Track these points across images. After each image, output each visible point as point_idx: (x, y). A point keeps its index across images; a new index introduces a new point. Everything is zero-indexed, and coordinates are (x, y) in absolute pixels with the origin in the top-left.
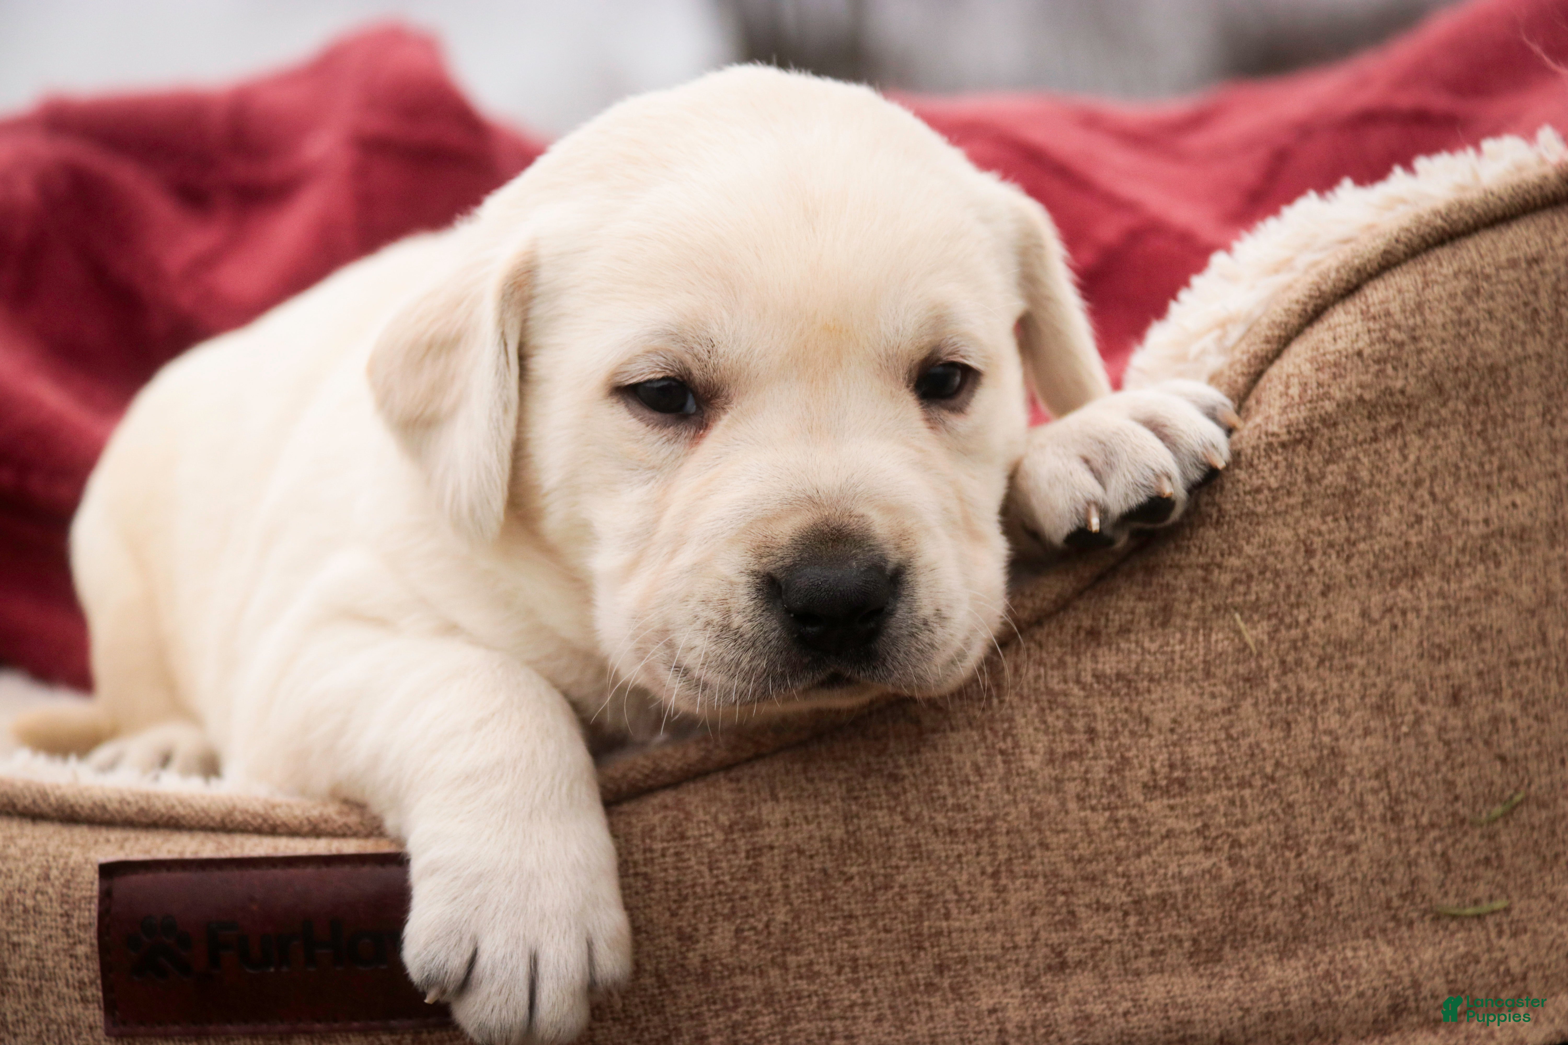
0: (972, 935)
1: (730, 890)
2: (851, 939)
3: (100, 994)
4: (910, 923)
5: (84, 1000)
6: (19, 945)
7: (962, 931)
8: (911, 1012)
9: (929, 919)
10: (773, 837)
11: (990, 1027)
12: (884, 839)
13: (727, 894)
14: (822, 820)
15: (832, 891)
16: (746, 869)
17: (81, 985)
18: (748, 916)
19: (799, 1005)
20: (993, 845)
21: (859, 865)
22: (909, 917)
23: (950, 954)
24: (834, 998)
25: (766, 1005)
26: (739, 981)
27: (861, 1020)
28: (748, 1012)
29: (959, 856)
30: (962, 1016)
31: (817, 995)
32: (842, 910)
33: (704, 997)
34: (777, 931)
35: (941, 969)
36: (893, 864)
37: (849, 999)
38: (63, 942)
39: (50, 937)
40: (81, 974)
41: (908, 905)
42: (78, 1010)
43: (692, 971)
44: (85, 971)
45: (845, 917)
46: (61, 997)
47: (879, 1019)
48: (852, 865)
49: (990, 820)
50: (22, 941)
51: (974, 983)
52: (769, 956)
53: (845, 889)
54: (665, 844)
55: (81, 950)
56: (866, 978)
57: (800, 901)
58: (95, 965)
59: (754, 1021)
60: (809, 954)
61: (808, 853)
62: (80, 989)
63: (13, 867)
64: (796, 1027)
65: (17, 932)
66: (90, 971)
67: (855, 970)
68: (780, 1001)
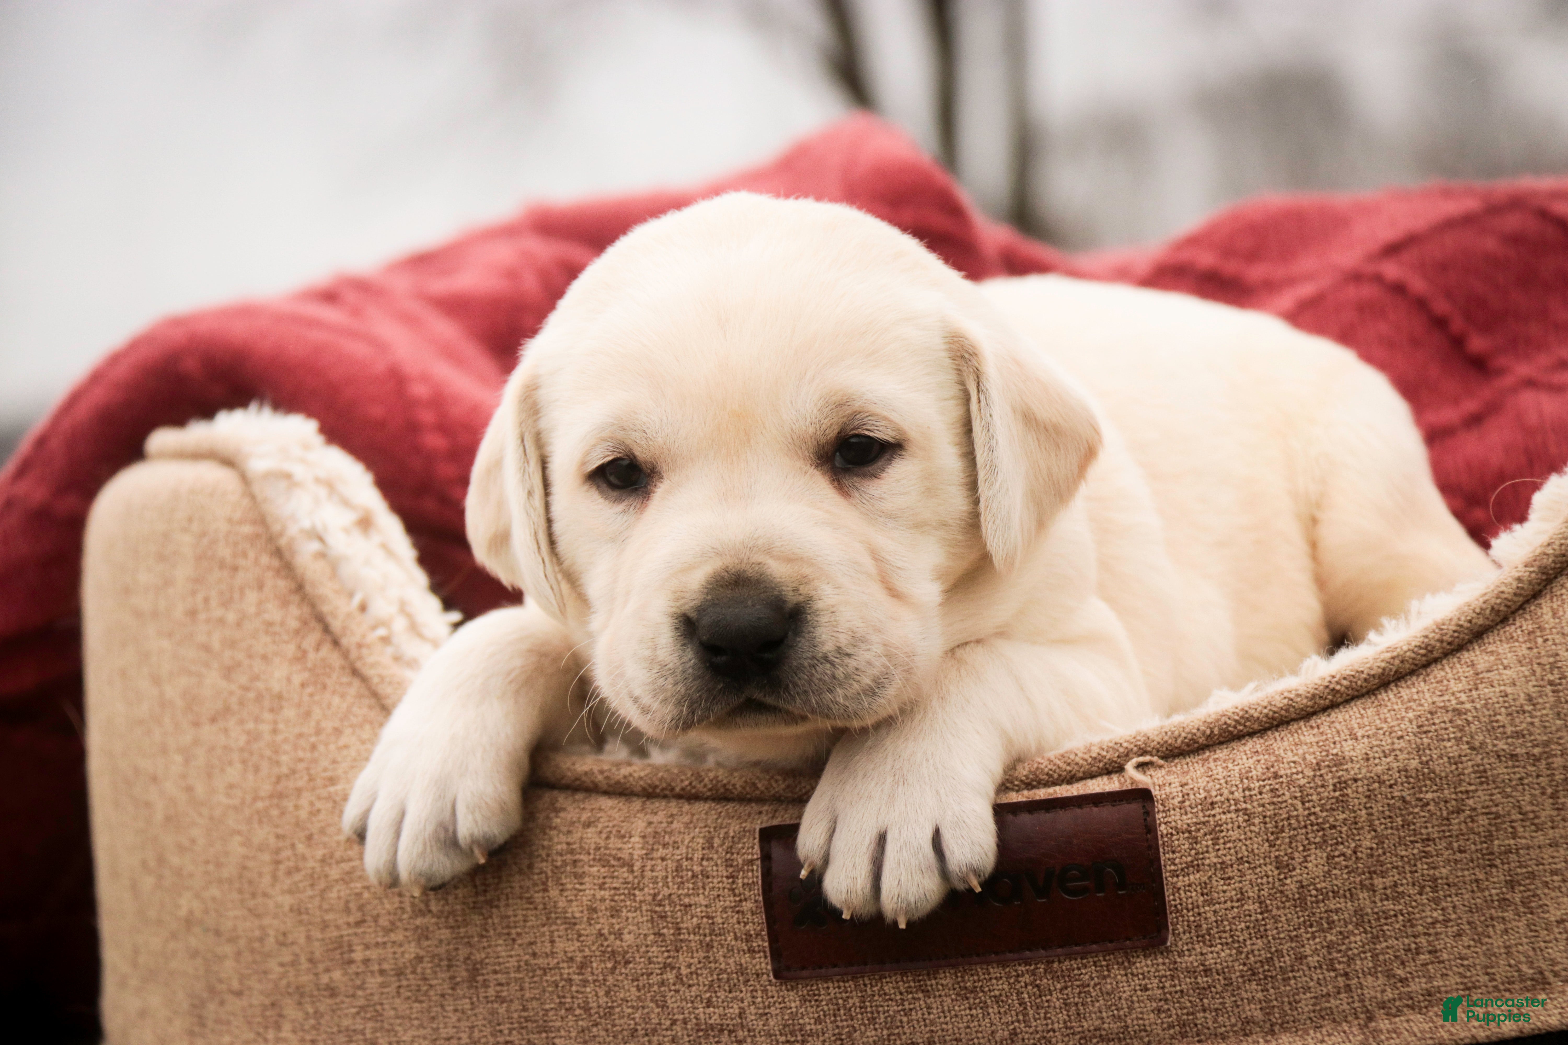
0: (1538, 851)
1: (1320, 820)
2: (1430, 860)
3: (766, 944)
4: (1482, 843)
5: (751, 951)
6: (690, 906)
7: (1528, 848)
8: (1487, 926)
9: (1498, 839)
10: (1356, 771)
11: (1558, 936)
12: (1454, 767)
13: (1317, 824)
14: (1398, 753)
15: (1411, 816)
16: (1334, 801)
17: (748, 938)
18: (1337, 844)
19: (1386, 924)
20: (1549, 766)
21: (1433, 792)
22: (1480, 837)
23: (1519, 870)
24: (1418, 916)
25: (1357, 925)
26: (1332, 904)
27: (1443, 936)
28: (1341, 933)
29: (1521, 779)
30: (1533, 927)
31: (1402, 915)
32: (1421, 834)
33: (1302, 919)
34: (1364, 856)
35: (1511, 884)
36: (1463, 789)
37: (1432, 917)
38: (730, 901)
39: (719, 896)
40: (748, 927)
41: (1478, 827)
42: (746, 959)
43: (1291, 896)
44: (751, 924)
45: (1423, 840)
46: (730, 949)
47: (1459, 935)
48: (1427, 792)
49: (1546, 744)
50: (693, 902)
51: (1542, 896)
52: (1358, 879)
53: (1422, 814)
54: (1261, 783)
55: (747, 906)
56: (1445, 896)
57: (1383, 826)
58: (761, 918)
59: (1346, 941)
60: (1394, 876)
61: (1387, 783)
62: (747, 941)
63: (679, 840)
64: (1384, 945)
65: (688, 895)
66: (757, 923)
67: (1434, 889)
68: (1369, 922)
